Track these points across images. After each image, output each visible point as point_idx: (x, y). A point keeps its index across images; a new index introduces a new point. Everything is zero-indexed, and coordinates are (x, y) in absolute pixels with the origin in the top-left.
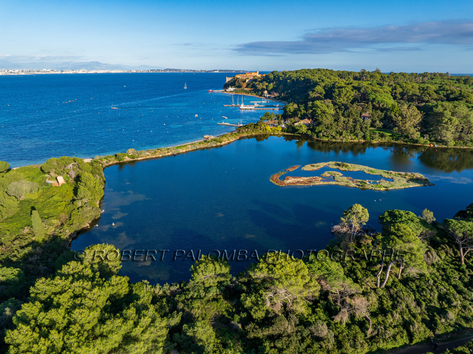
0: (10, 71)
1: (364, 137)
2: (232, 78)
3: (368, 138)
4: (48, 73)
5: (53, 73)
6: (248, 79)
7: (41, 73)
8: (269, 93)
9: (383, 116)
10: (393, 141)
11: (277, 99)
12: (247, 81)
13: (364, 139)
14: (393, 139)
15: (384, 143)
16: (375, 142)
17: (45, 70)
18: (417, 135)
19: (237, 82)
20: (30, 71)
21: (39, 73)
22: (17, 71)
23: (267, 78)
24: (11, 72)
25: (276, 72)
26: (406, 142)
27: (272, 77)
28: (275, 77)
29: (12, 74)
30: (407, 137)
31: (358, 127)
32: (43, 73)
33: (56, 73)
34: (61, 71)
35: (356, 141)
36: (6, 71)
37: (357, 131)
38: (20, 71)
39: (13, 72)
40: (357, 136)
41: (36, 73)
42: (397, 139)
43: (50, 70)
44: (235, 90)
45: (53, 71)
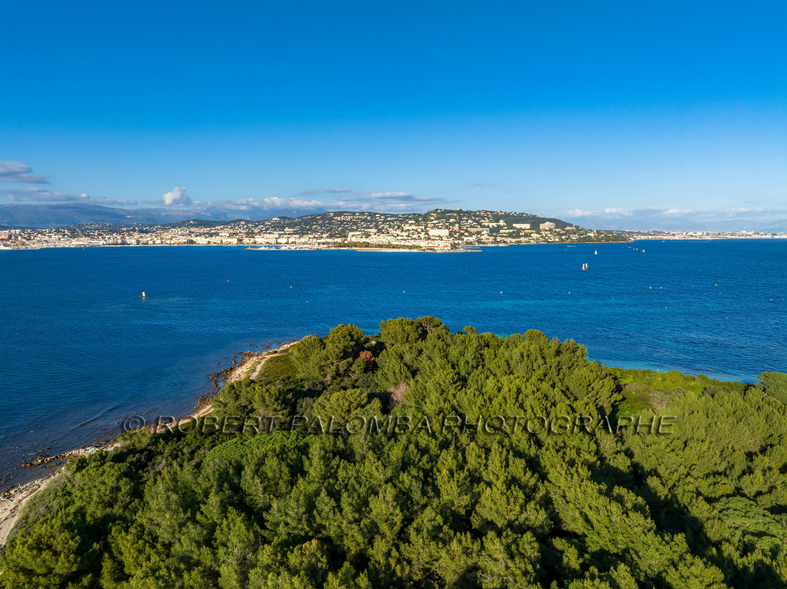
0: (689, 234)
4: (748, 237)
5: (757, 237)
7: (737, 237)
17: (744, 232)
20: (719, 234)
21: (733, 237)
22: (700, 233)
24: (691, 236)
29: (693, 238)
32: (741, 237)
33: (763, 237)
34: (772, 235)
36: (684, 233)
38: (705, 234)
39: (693, 235)
41: (729, 237)
43: (753, 232)
45: (758, 234)
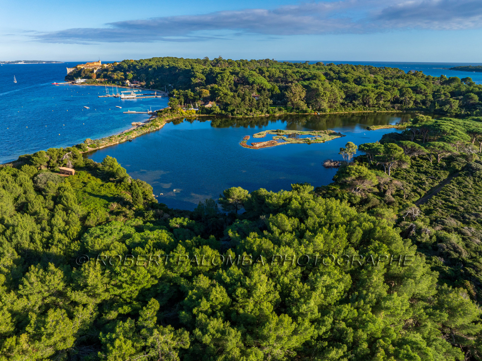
1: (268, 112)
2: (74, 69)
3: (271, 112)
6: (95, 69)
8: (131, 81)
9: (270, 95)
10: (288, 113)
11: (145, 88)
12: (95, 71)
13: (268, 113)
14: (288, 112)
15: (282, 115)
16: (278, 115)
18: (305, 107)
19: (82, 73)
23: (119, 68)
25: (128, 61)
26: (298, 113)
27: (126, 66)
28: (129, 66)
30: (298, 109)
31: (261, 104)
35: (263, 115)
37: (260, 108)
40: (262, 112)
42: (291, 111)
44: (86, 82)
